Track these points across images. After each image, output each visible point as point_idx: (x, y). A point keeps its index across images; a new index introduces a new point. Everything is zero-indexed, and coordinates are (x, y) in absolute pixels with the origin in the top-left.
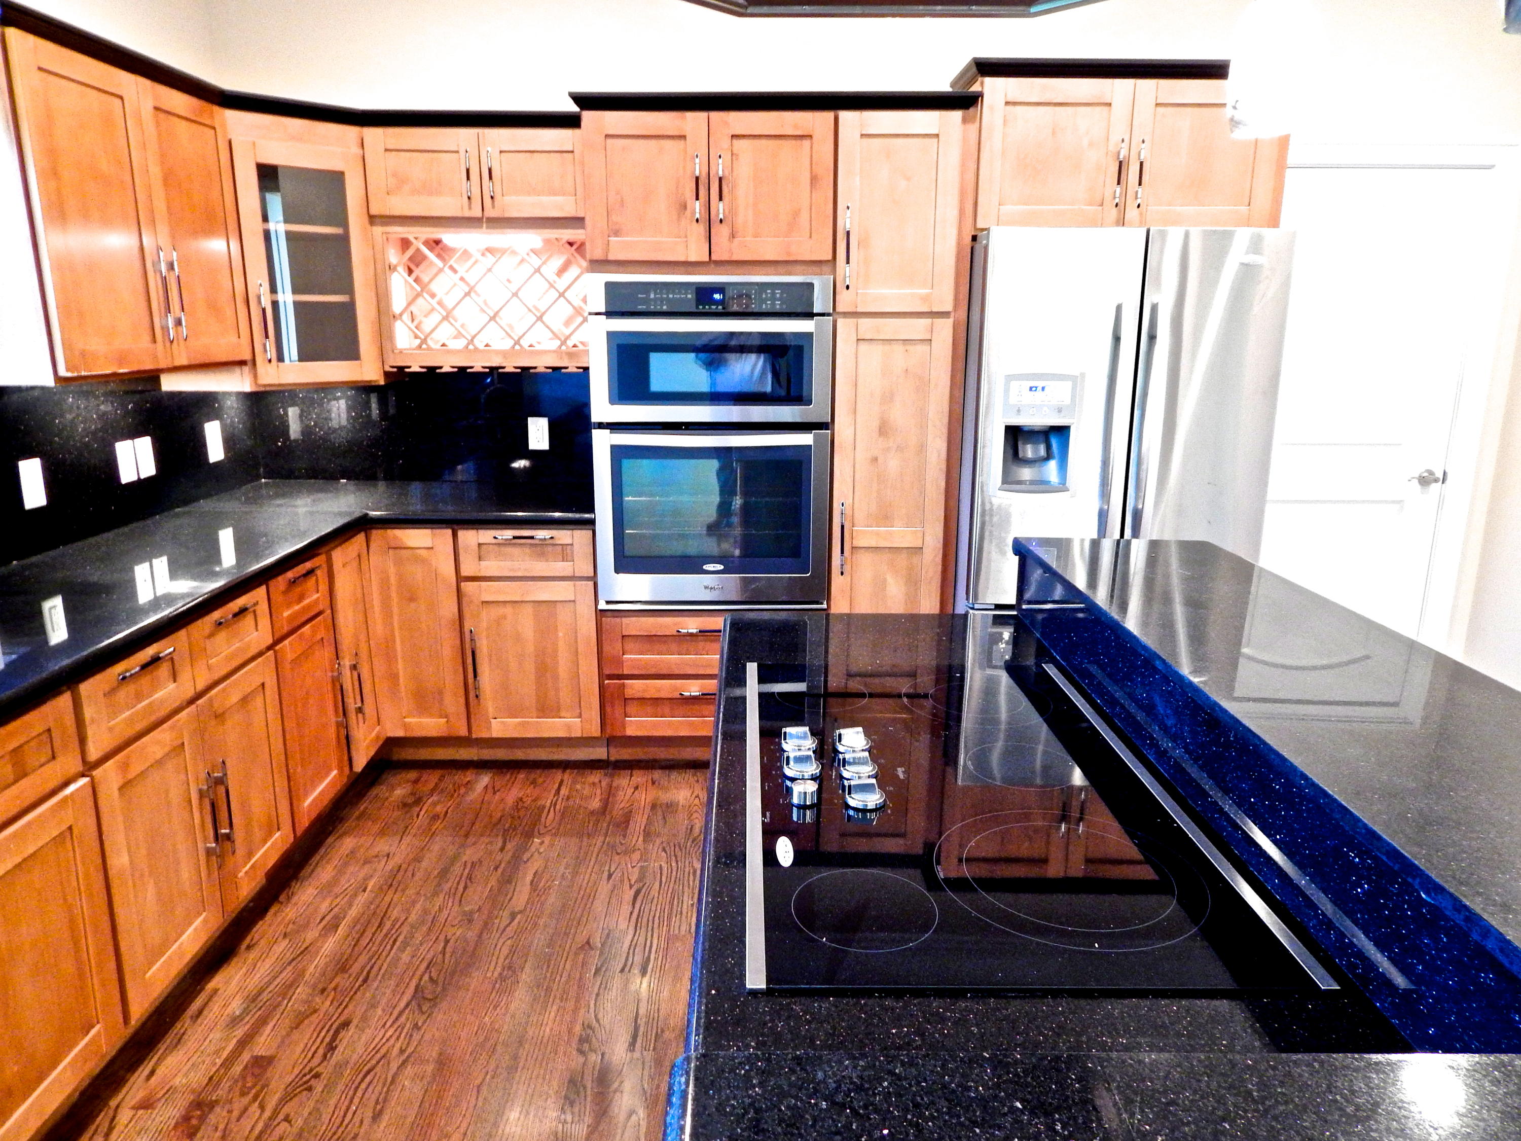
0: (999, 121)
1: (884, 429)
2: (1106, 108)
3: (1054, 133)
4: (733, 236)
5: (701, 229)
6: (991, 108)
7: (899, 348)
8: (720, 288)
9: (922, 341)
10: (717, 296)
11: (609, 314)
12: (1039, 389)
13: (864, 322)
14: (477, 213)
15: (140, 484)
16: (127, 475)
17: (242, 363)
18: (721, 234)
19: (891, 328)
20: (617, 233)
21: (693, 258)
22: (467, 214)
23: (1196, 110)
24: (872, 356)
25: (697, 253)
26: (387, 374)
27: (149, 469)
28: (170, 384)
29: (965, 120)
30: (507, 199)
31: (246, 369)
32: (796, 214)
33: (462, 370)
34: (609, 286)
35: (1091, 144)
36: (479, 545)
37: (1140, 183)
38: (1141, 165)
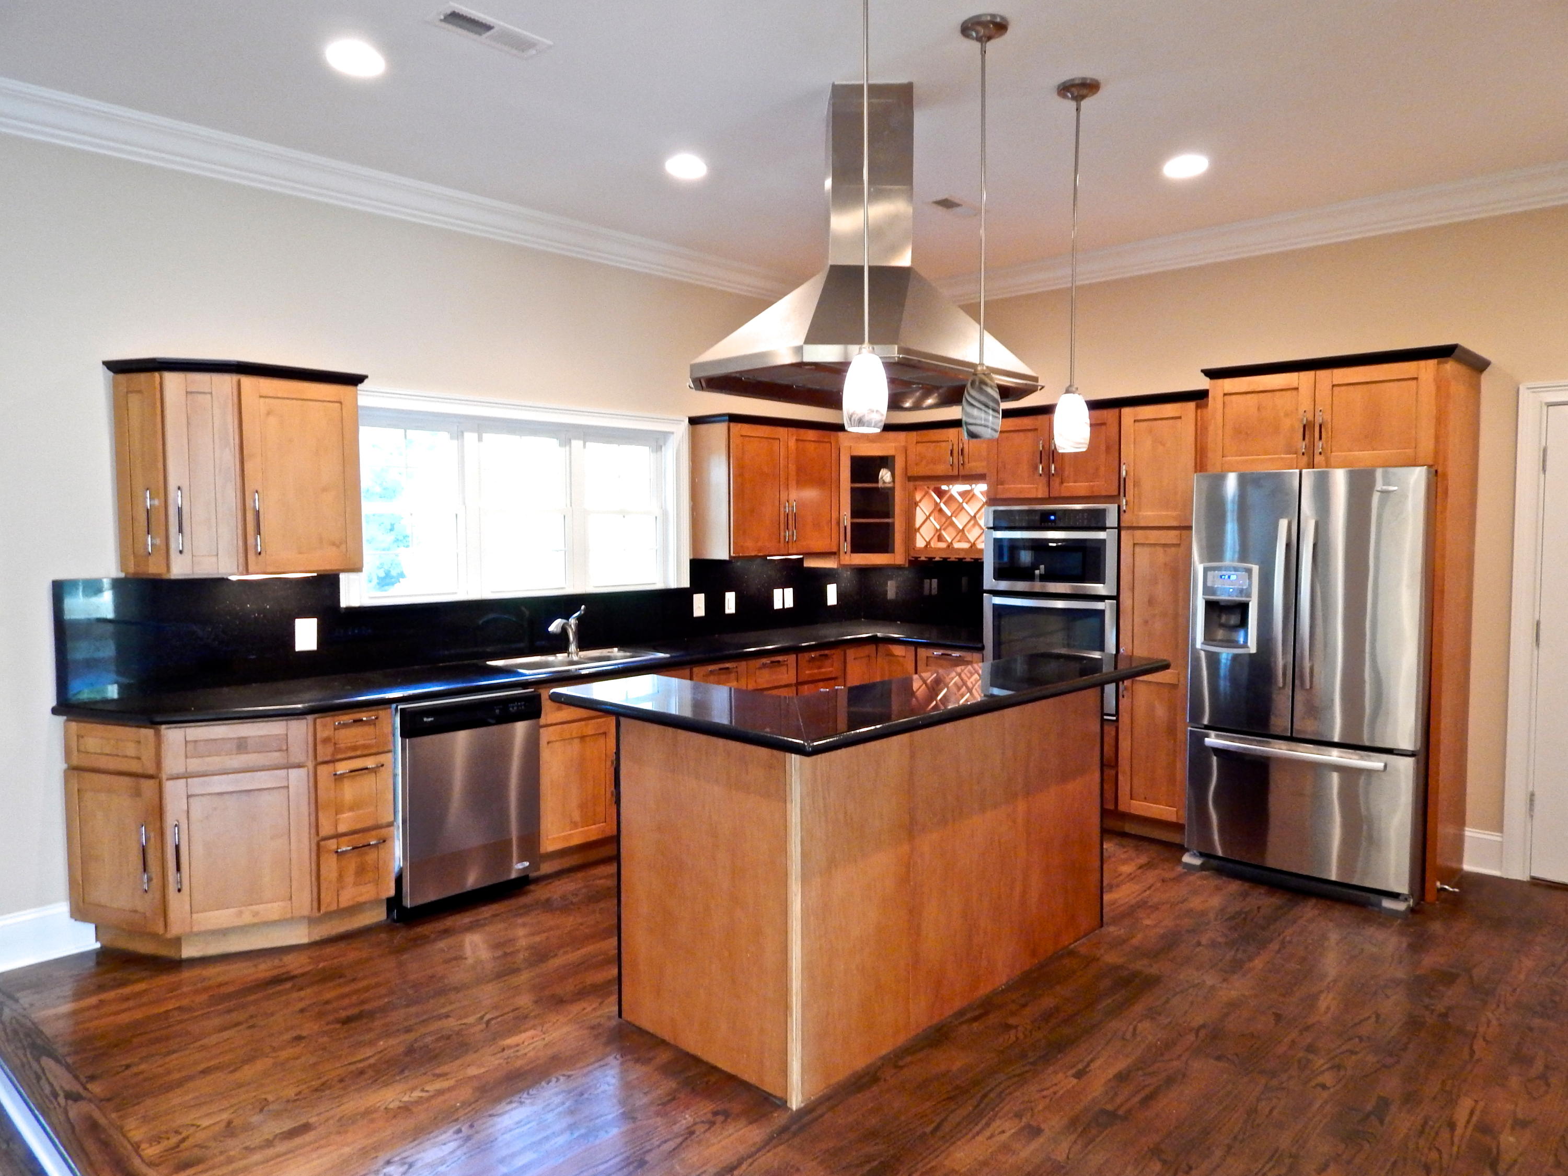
0: (1219, 406)
1: (1151, 602)
2: (1295, 393)
3: (1259, 409)
4: (1062, 483)
5: (1044, 480)
6: (1214, 399)
7: (1160, 550)
8: (1054, 512)
9: (1174, 545)
10: (1052, 517)
11: (995, 528)
12: (1227, 577)
13: (1138, 533)
14: (956, 473)
15: (784, 610)
16: (778, 605)
17: (834, 553)
18: (1056, 482)
19: (1154, 536)
20: (1002, 484)
21: (1040, 496)
22: (950, 474)
23: (1365, 386)
24: (1143, 556)
25: (1041, 493)
26: (910, 561)
27: (789, 603)
28: (810, 563)
29: (1197, 407)
30: (973, 464)
31: (836, 556)
32: (1097, 469)
33: (945, 559)
34: (995, 512)
35: (1287, 415)
36: (927, 657)
37: (1320, 438)
38: (1320, 426)
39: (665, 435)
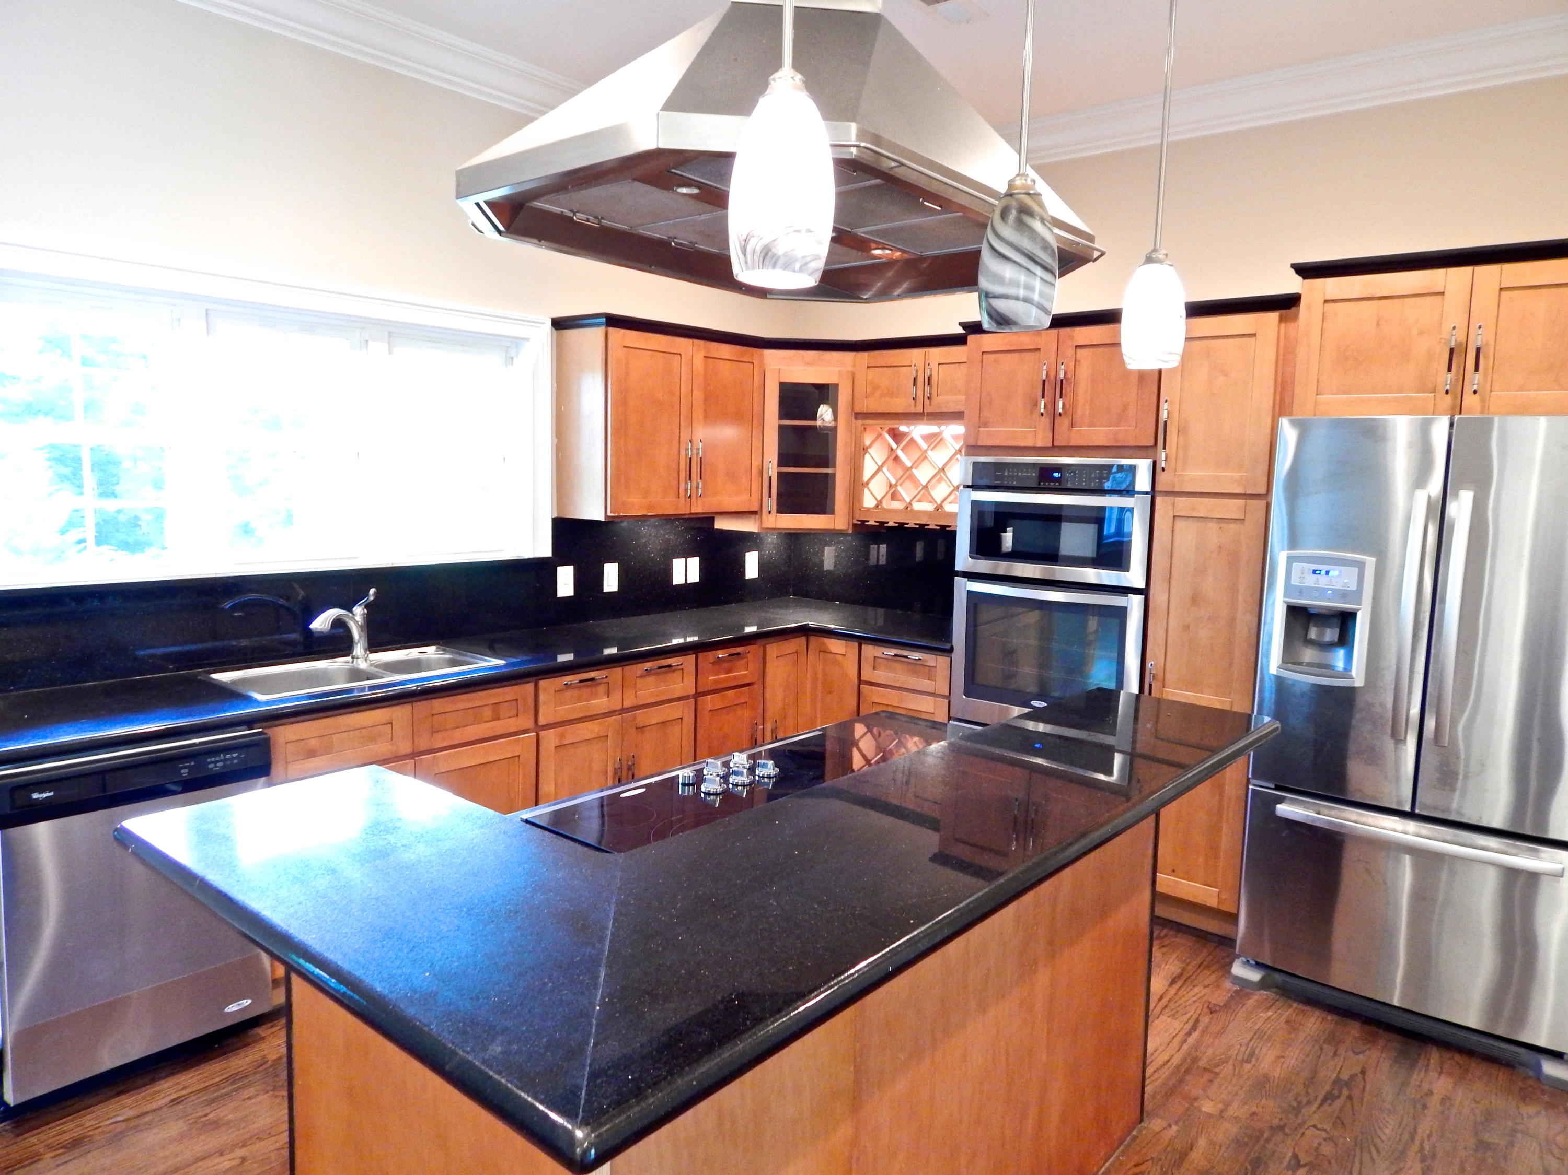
0: (1317, 317)
1: (1195, 599)
2: (1439, 297)
3: (1378, 324)
4: (1072, 425)
5: (1046, 421)
6: (1309, 307)
7: (1213, 526)
8: (1059, 468)
9: (1236, 520)
10: (1056, 475)
11: (974, 487)
12: (1323, 572)
13: (1181, 501)
14: (920, 409)
15: (686, 587)
16: (678, 579)
17: (755, 513)
18: (1063, 424)
19: (1204, 506)
20: (985, 425)
21: (1039, 444)
22: (913, 410)
24: (1187, 535)
25: (1043, 440)
26: (854, 525)
27: (694, 577)
28: (721, 524)
29: (1281, 319)
30: (942, 398)
31: (757, 517)
32: (1125, 408)
33: (902, 525)
34: (975, 464)
35: (1421, 333)
36: (875, 657)
37: (1477, 369)
38: (1478, 350)
39: (517, 341)
